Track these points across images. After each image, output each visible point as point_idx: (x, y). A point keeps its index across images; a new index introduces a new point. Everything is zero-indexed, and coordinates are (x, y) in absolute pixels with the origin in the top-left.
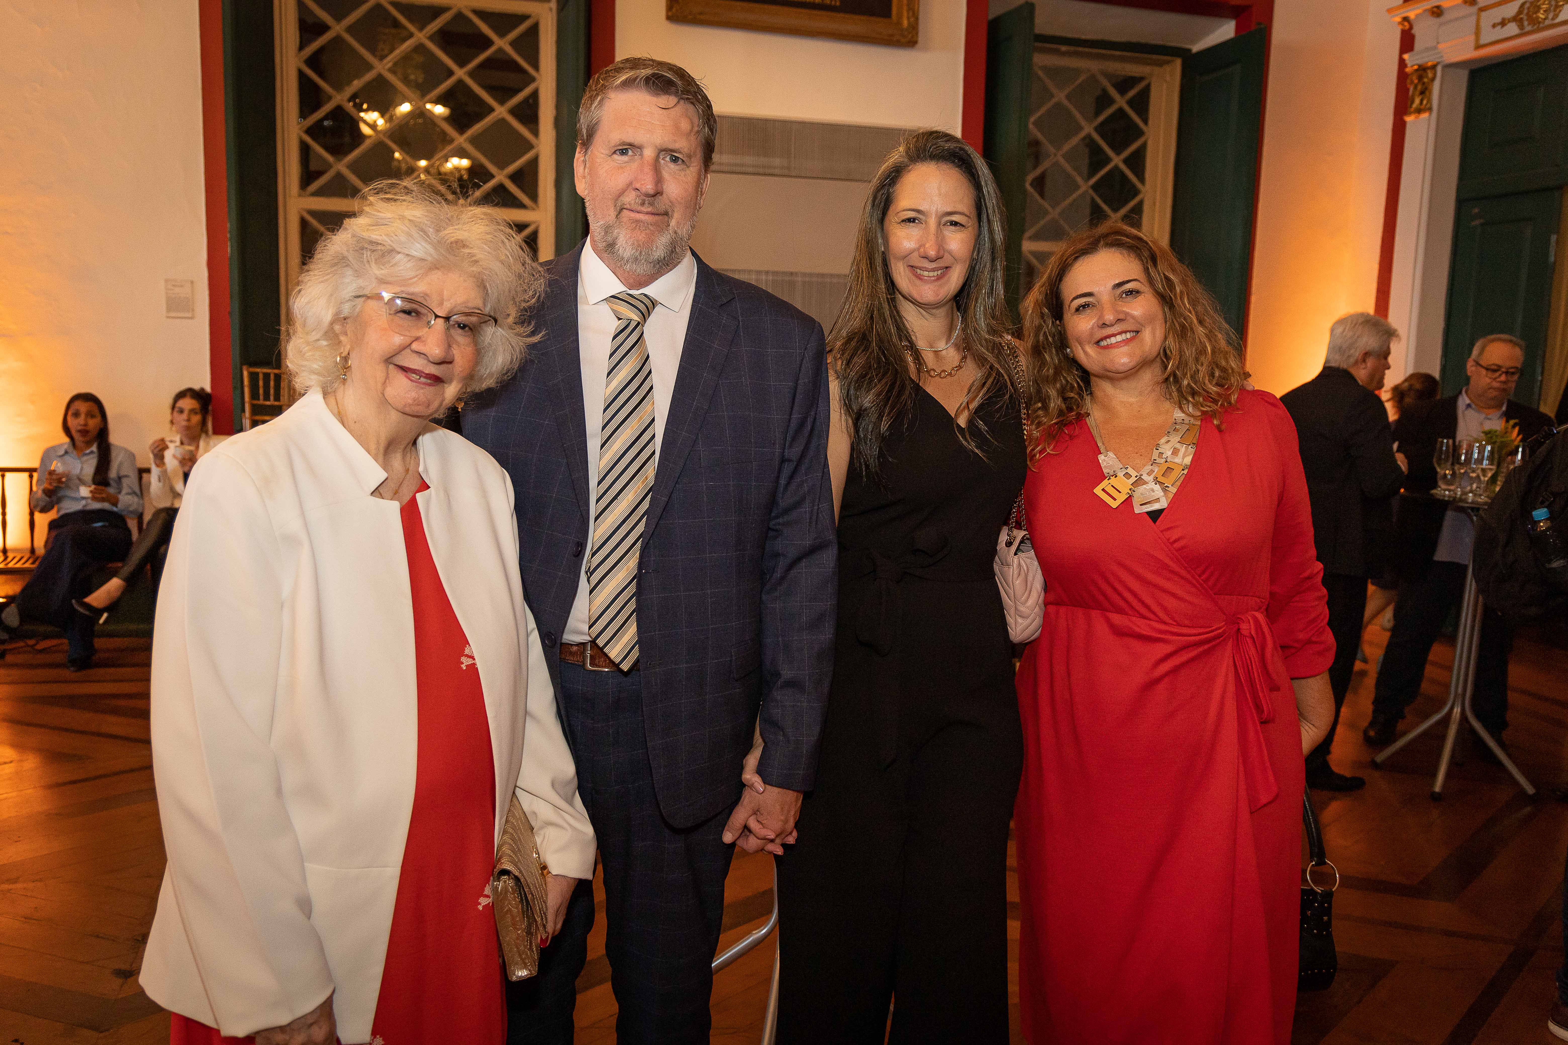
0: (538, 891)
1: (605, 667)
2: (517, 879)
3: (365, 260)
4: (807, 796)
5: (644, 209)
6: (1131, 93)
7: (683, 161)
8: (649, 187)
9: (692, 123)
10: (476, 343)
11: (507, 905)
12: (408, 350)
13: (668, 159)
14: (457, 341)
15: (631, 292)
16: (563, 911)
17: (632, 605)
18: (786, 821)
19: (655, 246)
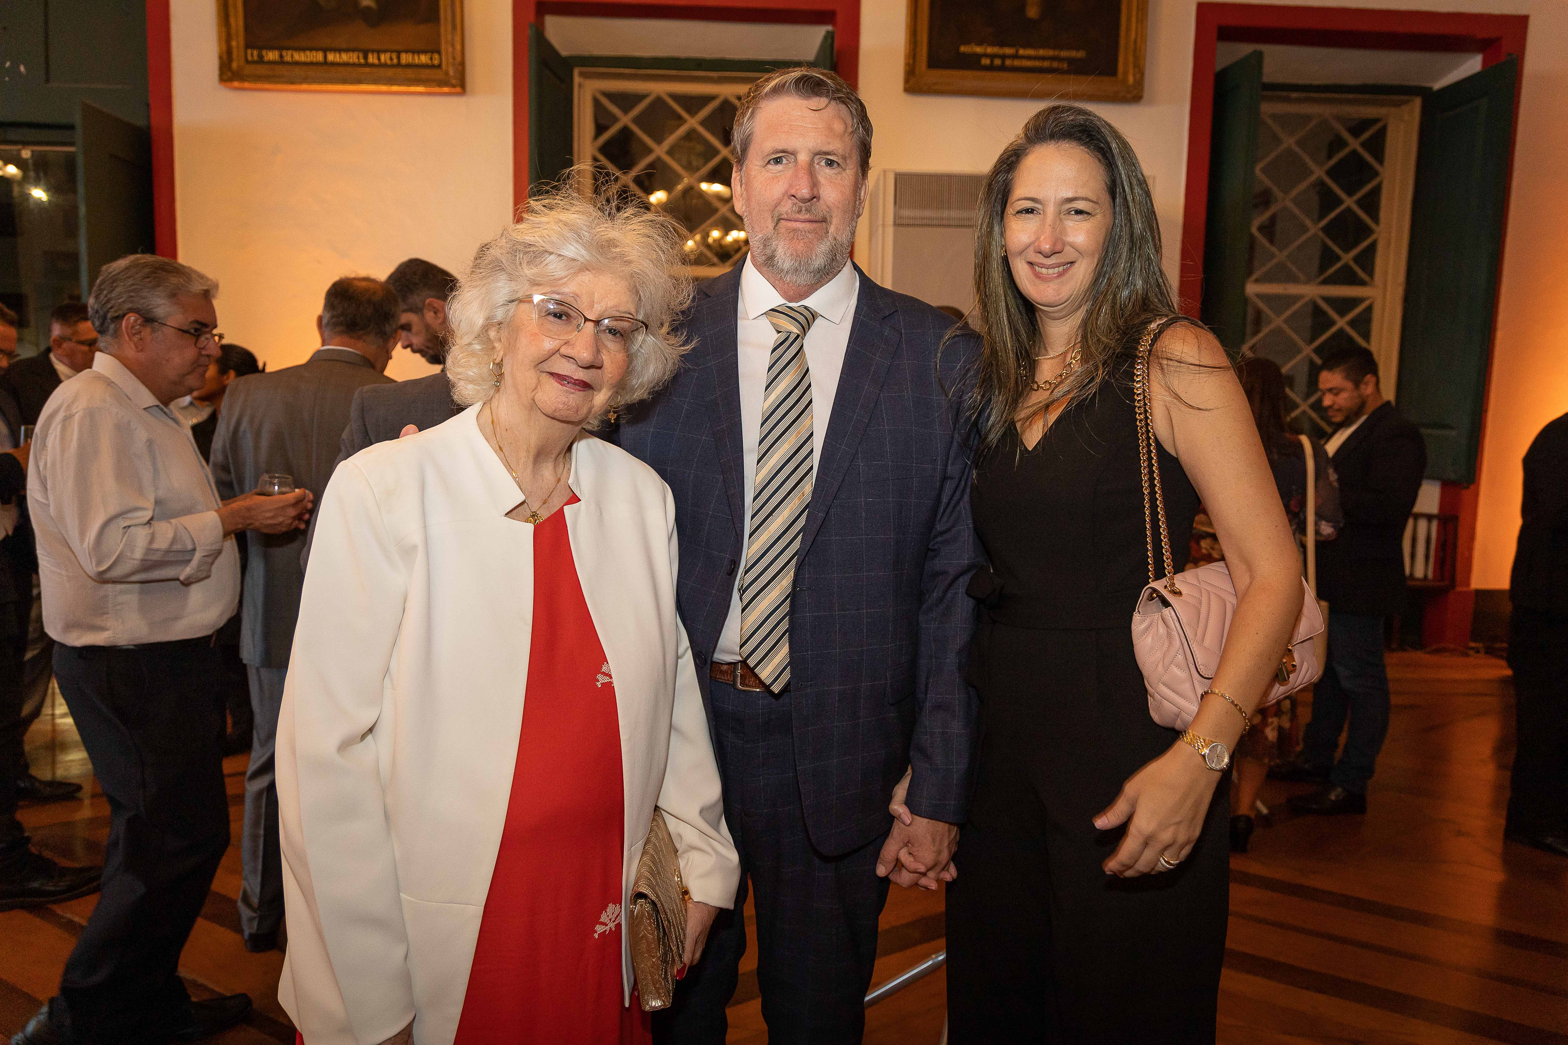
0: (676, 918)
1: (755, 687)
2: (653, 903)
3: (518, 262)
4: (961, 827)
5: (801, 216)
6: (1366, 135)
7: (838, 164)
8: (805, 192)
9: (846, 124)
10: (627, 349)
11: (643, 930)
12: (557, 355)
13: (823, 163)
14: (606, 346)
15: (791, 305)
16: (703, 940)
17: (784, 625)
18: (939, 852)
19: (814, 254)
